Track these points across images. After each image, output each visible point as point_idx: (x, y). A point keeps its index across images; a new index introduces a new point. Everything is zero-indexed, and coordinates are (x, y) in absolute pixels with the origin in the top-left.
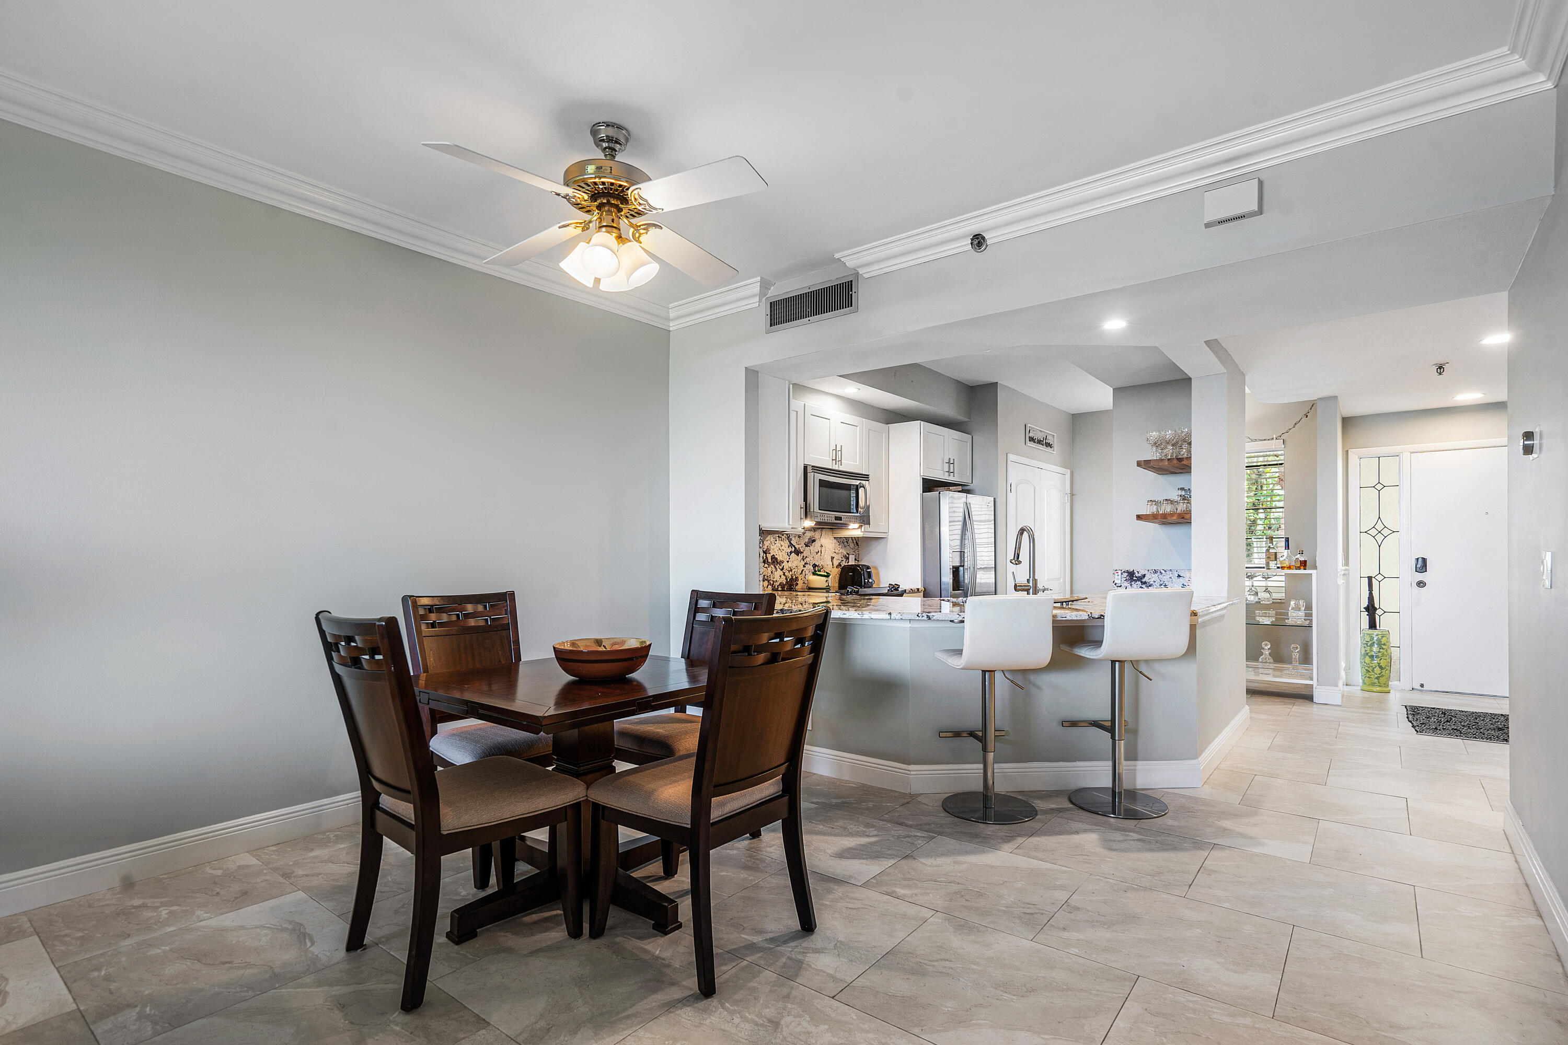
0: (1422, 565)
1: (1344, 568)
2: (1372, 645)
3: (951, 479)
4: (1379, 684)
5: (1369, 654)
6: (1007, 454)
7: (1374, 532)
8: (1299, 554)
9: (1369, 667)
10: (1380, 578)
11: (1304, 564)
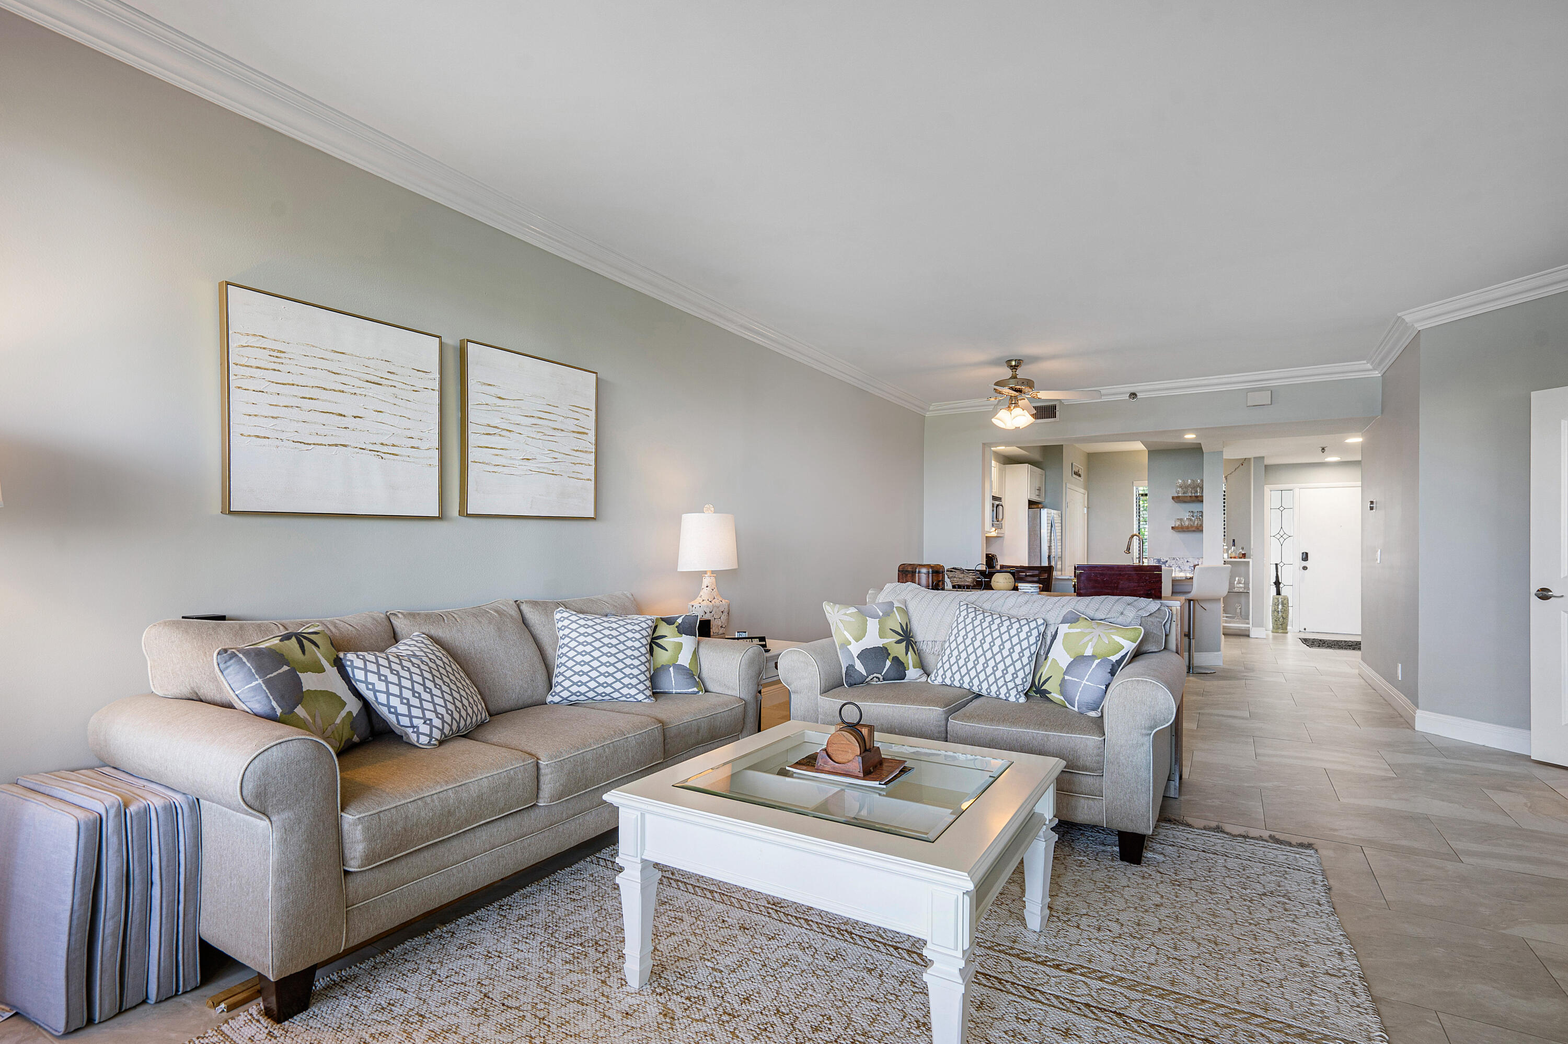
0: (1305, 557)
2: (1278, 604)
3: (1041, 499)
4: (1282, 628)
5: (1277, 610)
6: (1066, 483)
7: (1278, 536)
9: (1276, 617)
10: (1282, 564)
11: (1244, 556)
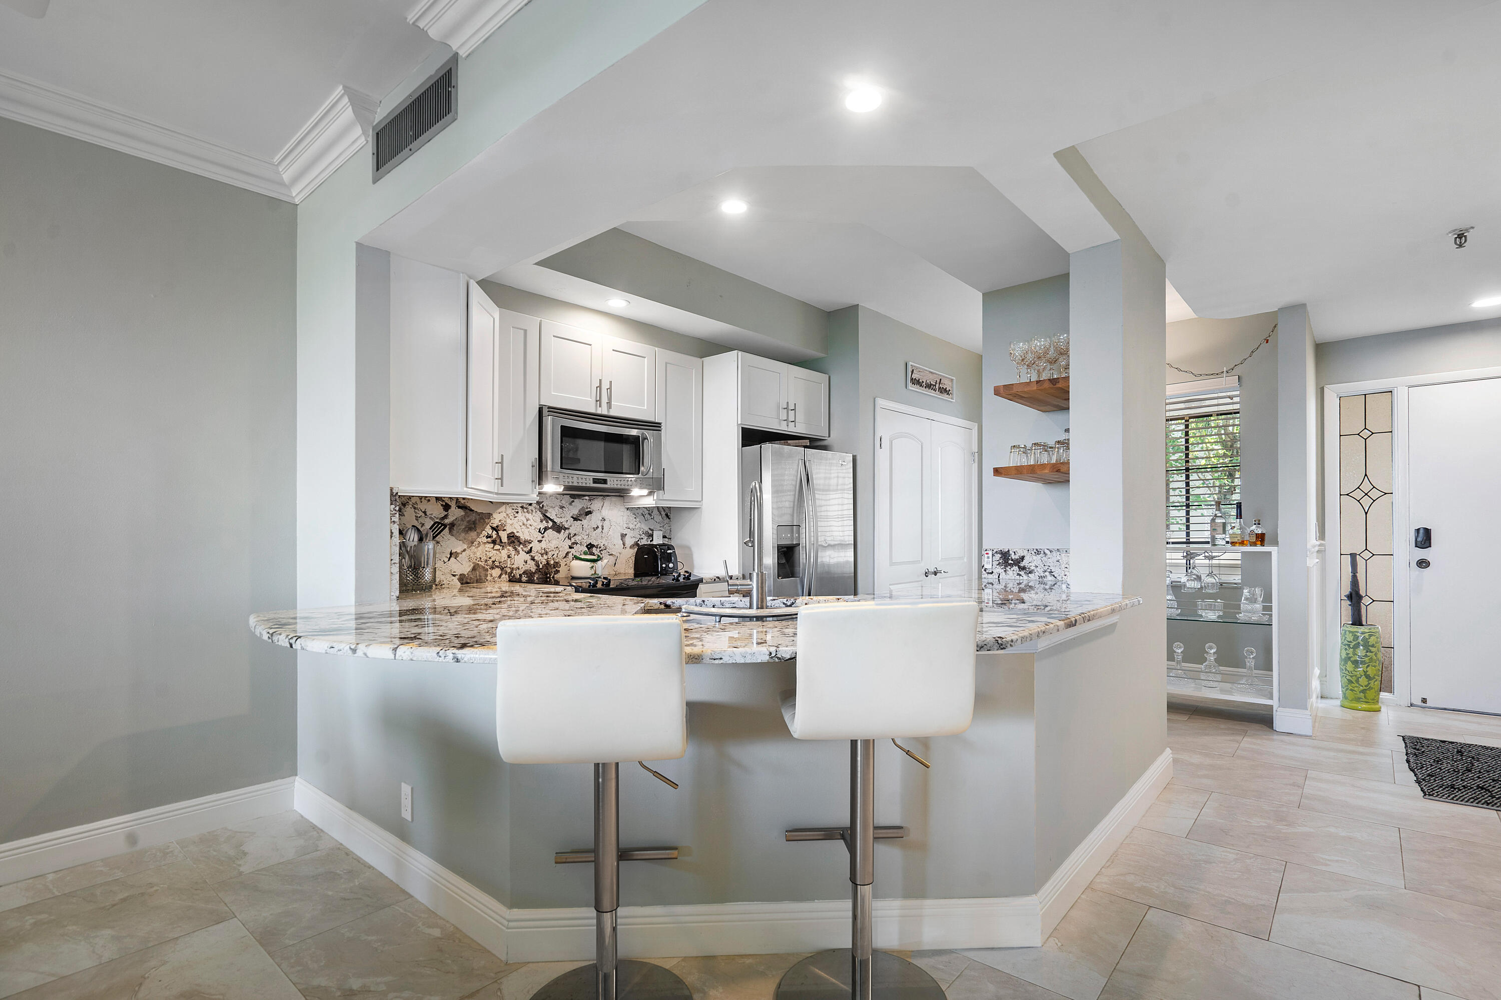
0: (1424, 538)
1: (1318, 543)
2: (1356, 646)
3: (792, 429)
4: (1365, 700)
5: (1352, 659)
6: (875, 398)
7: (1358, 494)
8: (1255, 524)
9: (1351, 676)
10: (1367, 555)
11: (1261, 539)
